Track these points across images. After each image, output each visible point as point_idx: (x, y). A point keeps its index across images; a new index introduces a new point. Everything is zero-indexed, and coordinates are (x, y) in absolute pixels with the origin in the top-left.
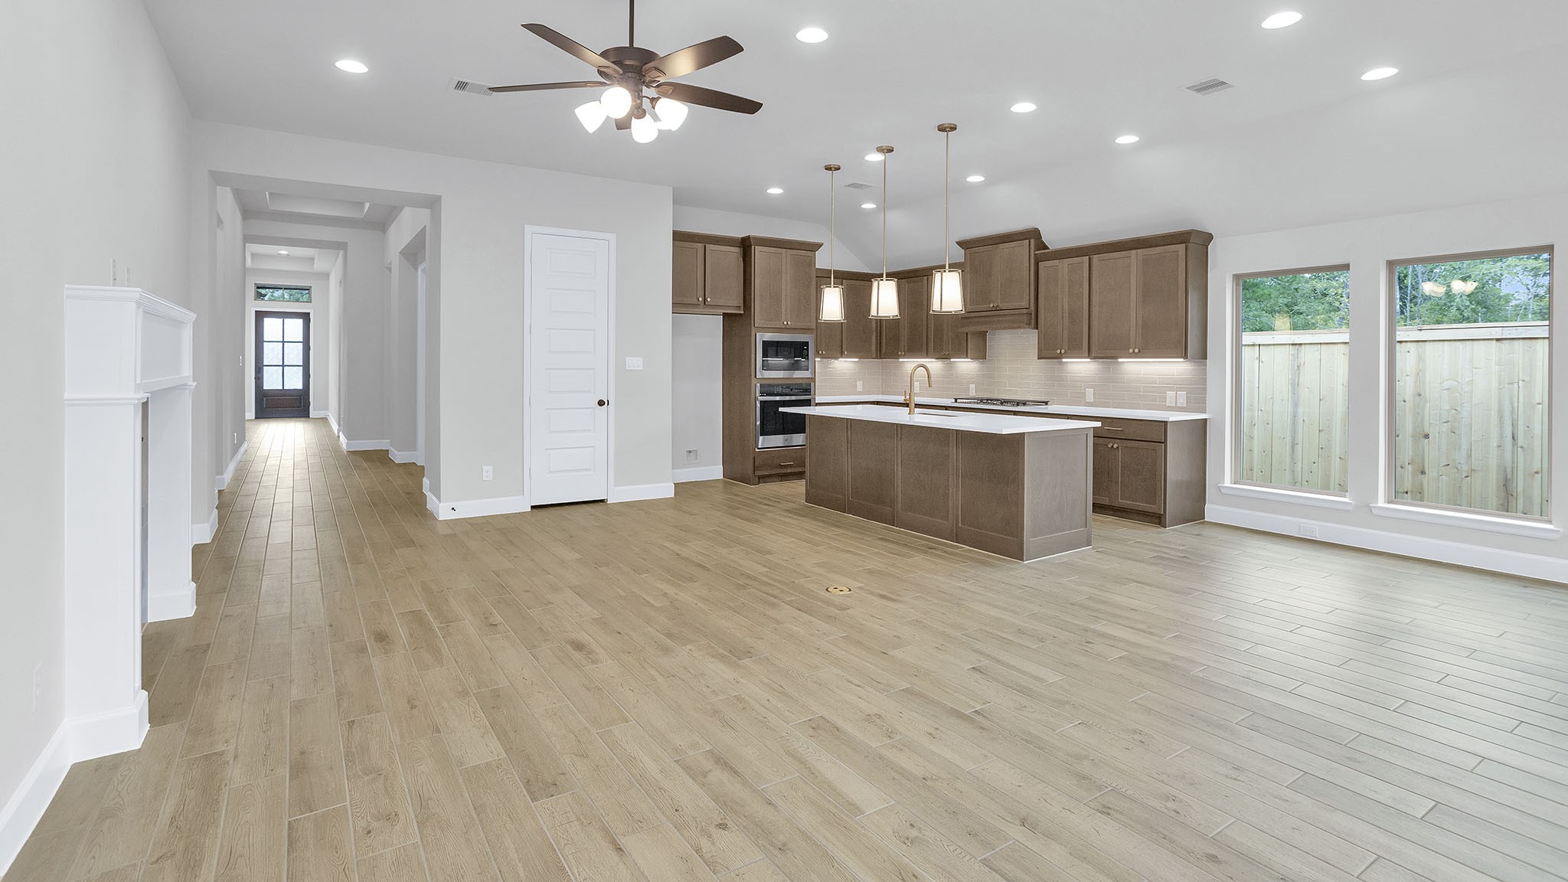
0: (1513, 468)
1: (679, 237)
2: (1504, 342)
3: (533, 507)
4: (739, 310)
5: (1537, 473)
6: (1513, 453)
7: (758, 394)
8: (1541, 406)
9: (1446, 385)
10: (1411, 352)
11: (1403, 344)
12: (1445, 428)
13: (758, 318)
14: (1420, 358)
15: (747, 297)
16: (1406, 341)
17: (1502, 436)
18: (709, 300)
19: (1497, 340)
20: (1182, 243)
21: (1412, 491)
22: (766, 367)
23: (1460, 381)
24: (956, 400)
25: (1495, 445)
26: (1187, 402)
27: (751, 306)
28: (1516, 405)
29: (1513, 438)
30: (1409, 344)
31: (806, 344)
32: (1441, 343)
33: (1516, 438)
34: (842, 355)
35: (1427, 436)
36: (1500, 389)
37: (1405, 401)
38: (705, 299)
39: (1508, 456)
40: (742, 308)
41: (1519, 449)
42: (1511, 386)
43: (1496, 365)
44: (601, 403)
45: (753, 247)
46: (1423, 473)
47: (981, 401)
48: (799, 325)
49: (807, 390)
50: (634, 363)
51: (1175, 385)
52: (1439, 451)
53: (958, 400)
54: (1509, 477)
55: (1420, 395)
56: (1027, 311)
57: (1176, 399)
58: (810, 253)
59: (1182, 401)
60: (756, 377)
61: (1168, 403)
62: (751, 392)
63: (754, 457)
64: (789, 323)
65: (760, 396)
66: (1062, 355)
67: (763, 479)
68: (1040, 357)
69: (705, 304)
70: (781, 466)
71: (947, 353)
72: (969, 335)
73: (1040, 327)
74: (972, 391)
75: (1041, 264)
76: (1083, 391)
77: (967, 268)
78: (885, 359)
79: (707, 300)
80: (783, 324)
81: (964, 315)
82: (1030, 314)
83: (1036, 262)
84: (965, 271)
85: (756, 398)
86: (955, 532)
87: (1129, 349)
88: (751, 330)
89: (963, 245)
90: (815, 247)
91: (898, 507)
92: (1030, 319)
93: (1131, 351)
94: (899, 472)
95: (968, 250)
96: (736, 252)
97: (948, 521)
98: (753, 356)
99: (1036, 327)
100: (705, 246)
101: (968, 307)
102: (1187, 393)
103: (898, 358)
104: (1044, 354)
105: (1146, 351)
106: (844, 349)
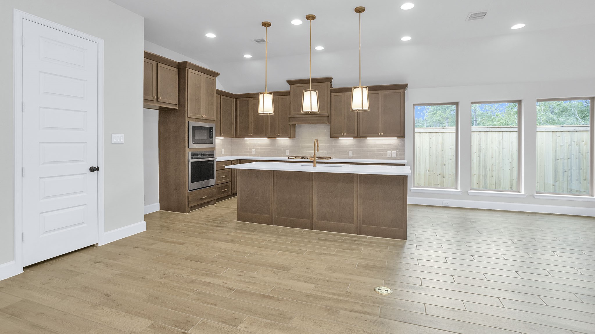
1: (148, 56)
3: (25, 268)
4: (176, 106)
5: (475, 175)
7: (190, 157)
8: (476, 153)
9: (451, 147)
10: (440, 136)
11: (438, 133)
12: (450, 162)
13: (190, 112)
14: (443, 138)
15: (181, 99)
16: (439, 132)
18: (160, 98)
20: (402, 89)
21: (440, 184)
22: (194, 142)
24: (289, 158)
26: (396, 156)
27: (185, 104)
31: (212, 129)
32: (449, 133)
34: (220, 136)
37: (438, 153)
38: (157, 98)
40: (177, 106)
44: (92, 169)
45: (187, 69)
46: (444, 177)
48: (208, 118)
49: (213, 155)
50: (118, 138)
51: (392, 148)
52: (448, 169)
53: (290, 158)
55: (443, 151)
56: (327, 115)
57: (392, 154)
58: (213, 78)
59: (394, 155)
60: (188, 148)
61: (388, 156)
62: (185, 157)
63: (188, 196)
64: (205, 116)
65: (191, 159)
66: (344, 136)
67: (192, 208)
68: (332, 136)
69: (157, 101)
70: (201, 199)
71: (279, 135)
72: (291, 126)
73: (332, 123)
74: (287, 153)
75: (332, 94)
76: (347, 152)
77: (292, 94)
78: (237, 138)
79: (159, 98)
80: (202, 116)
81: (291, 116)
82: (328, 117)
83: (330, 93)
84: (289, 95)
85: (188, 160)
86: (358, 229)
87: (378, 133)
88: (185, 120)
89: (290, 82)
90: (215, 75)
91: (315, 218)
92: (328, 119)
93: (380, 134)
94: (315, 199)
95: (292, 85)
96: (175, 69)
97: (353, 223)
98: (187, 135)
99: (330, 123)
100: (157, 64)
101: (293, 113)
102: (396, 152)
103: (244, 138)
104: (335, 135)
105: (386, 134)
106: (221, 133)
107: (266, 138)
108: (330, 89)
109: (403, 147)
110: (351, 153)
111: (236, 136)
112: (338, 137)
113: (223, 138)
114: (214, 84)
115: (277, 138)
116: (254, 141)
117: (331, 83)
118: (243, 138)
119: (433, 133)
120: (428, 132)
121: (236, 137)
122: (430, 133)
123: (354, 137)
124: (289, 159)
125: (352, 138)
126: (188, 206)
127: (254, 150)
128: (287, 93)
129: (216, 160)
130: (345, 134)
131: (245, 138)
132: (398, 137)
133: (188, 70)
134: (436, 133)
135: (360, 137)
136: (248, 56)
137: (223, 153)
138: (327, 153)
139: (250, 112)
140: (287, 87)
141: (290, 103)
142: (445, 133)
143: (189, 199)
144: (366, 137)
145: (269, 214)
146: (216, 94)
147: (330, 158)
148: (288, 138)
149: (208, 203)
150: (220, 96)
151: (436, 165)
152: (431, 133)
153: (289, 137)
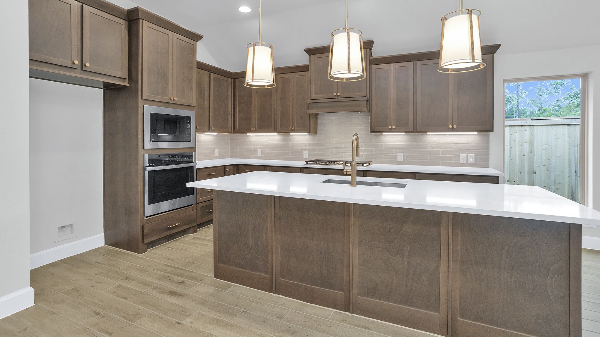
0: (575, 187)
2: (571, 126)
4: (124, 82)
6: (575, 180)
7: (146, 163)
9: (544, 147)
10: (527, 131)
11: (523, 127)
12: (544, 169)
13: (147, 90)
14: (532, 134)
15: (133, 71)
16: (525, 126)
17: (570, 171)
18: (88, 65)
19: (568, 125)
20: (490, 54)
23: (551, 145)
24: (307, 163)
25: (567, 176)
26: (475, 161)
27: (137, 79)
28: (577, 157)
29: (576, 172)
30: (526, 127)
31: (189, 118)
32: (542, 126)
33: (577, 172)
34: (210, 130)
35: (535, 173)
36: (569, 149)
37: (524, 156)
38: (82, 64)
39: (573, 180)
40: (127, 81)
41: (578, 177)
42: (574, 147)
43: (567, 137)
45: (141, 20)
47: (316, 162)
48: (182, 102)
49: (191, 157)
51: (467, 150)
52: (541, 180)
54: (574, 191)
55: (531, 152)
56: (366, 98)
57: (467, 159)
58: (192, 42)
59: (472, 160)
60: (144, 148)
61: (461, 162)
62: (137, 164)
63: (143, 226)
64: (175, 99)
65: (148, 166)
66: (391, 130)
67: (152, 244)
68: (372, 131)
69: (82, 69)
70: (169, 229)
71: (293, 128)
72: (311, 116)
73: (373, 111)
74: (306, 155)
75: (374, 67)
76: (395, 154)
77: (312, 69)
78: (236, 133)
79: (85, 66)
80: (170, 99)
81: (310, 101)
82: (367, 101)
83: (370, 65)
84: (309, 71)
85: (144, 169)
86: (450, 325)
87: (448, 126)
88: (137, 103)
89: (310, 52)
90: (197, 37)
91: (355, 291)
92: (367, 104)
93: (451, 126)
94: (355, 252)
95: (313, 56)
96: (122, 21)
97: (438, 311)
98: (140, 127)
99: (370, 111)
100: (82, 6)
101: (313, 96)
102: (475, 155)
103: (246, 133)
104: (377, 129)
105: (461, 127)
106: (211, 125)
107: (276, 134)
108: (370, 59)
109: (488, 147)
110: (400, 156)
111: (234, 130)
112: (382, 132)
113: (217, 134)
114: (193, 51)
115: (291, 134)
116: (260, 138)
117: (371, 49)
118: (244, 134)
119: (515, 127)
120: (508, 126)
121: (234, 132)
122: (511, 127)
123: (406, 132)
124: (307, 165)
125: (404, 133)
126: (143, 242)
127: (259, 151)
128: (305, 68)
129: (198, 167)
130: (394, 127)
131: (248, 134)
132: (479, 131)
133: (143, 22)
134: (521, 127)
135: (418, 132)
136: (245, 9)
137: (217, 154)
138: (364, 156)
139: (253, 97)
140: (304, 60)
141: (310, 81)
142: (535, 127)
143: (145, 232)
144: (426, 132)
145: (267, 273)
146: (196, 68)
147: (369, 164)
148: (306, 134)
149: (184, 232)
150: (210, 73)
151: (521, 173)
152: (513, 127)
153: (308, 132)
